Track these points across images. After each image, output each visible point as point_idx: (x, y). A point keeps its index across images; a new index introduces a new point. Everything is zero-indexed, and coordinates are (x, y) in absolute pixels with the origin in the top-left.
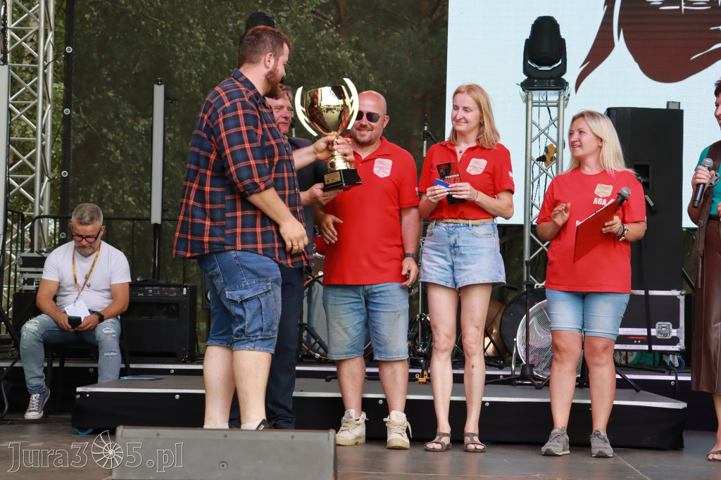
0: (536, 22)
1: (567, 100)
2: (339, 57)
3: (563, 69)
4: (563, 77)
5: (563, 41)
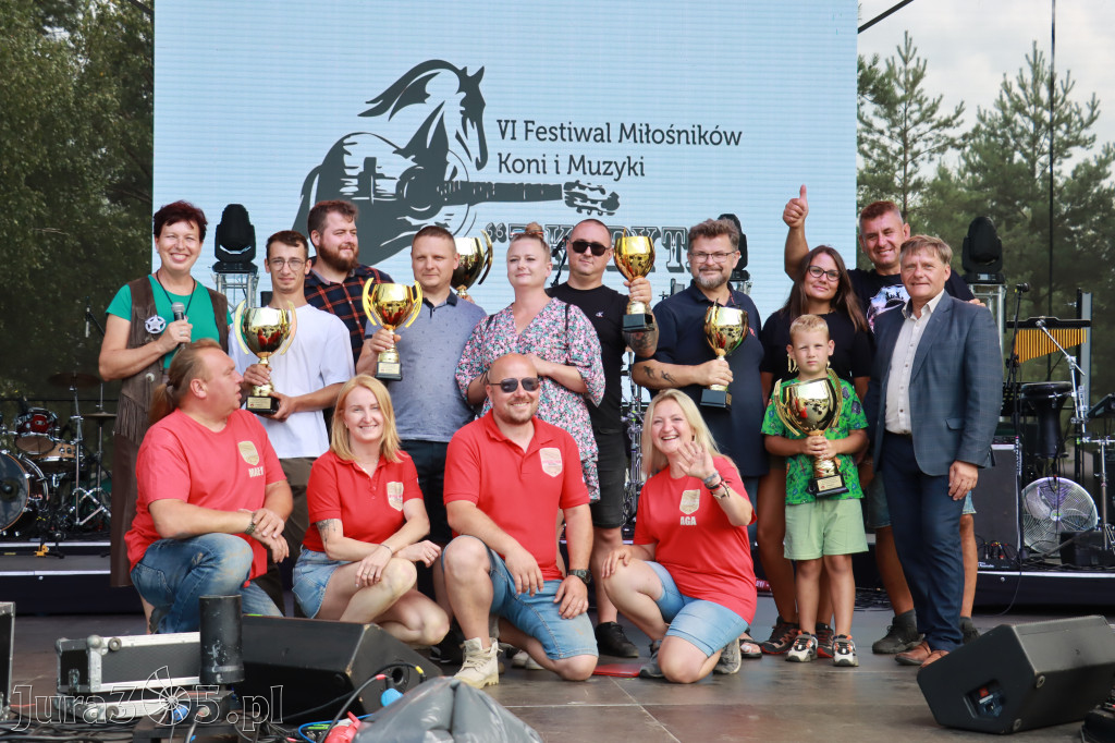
0: (226, 209)
1: (257, 282)
2: (130, 235)
3: (252, 254)
4: (254, 262)
5: (252, 227)
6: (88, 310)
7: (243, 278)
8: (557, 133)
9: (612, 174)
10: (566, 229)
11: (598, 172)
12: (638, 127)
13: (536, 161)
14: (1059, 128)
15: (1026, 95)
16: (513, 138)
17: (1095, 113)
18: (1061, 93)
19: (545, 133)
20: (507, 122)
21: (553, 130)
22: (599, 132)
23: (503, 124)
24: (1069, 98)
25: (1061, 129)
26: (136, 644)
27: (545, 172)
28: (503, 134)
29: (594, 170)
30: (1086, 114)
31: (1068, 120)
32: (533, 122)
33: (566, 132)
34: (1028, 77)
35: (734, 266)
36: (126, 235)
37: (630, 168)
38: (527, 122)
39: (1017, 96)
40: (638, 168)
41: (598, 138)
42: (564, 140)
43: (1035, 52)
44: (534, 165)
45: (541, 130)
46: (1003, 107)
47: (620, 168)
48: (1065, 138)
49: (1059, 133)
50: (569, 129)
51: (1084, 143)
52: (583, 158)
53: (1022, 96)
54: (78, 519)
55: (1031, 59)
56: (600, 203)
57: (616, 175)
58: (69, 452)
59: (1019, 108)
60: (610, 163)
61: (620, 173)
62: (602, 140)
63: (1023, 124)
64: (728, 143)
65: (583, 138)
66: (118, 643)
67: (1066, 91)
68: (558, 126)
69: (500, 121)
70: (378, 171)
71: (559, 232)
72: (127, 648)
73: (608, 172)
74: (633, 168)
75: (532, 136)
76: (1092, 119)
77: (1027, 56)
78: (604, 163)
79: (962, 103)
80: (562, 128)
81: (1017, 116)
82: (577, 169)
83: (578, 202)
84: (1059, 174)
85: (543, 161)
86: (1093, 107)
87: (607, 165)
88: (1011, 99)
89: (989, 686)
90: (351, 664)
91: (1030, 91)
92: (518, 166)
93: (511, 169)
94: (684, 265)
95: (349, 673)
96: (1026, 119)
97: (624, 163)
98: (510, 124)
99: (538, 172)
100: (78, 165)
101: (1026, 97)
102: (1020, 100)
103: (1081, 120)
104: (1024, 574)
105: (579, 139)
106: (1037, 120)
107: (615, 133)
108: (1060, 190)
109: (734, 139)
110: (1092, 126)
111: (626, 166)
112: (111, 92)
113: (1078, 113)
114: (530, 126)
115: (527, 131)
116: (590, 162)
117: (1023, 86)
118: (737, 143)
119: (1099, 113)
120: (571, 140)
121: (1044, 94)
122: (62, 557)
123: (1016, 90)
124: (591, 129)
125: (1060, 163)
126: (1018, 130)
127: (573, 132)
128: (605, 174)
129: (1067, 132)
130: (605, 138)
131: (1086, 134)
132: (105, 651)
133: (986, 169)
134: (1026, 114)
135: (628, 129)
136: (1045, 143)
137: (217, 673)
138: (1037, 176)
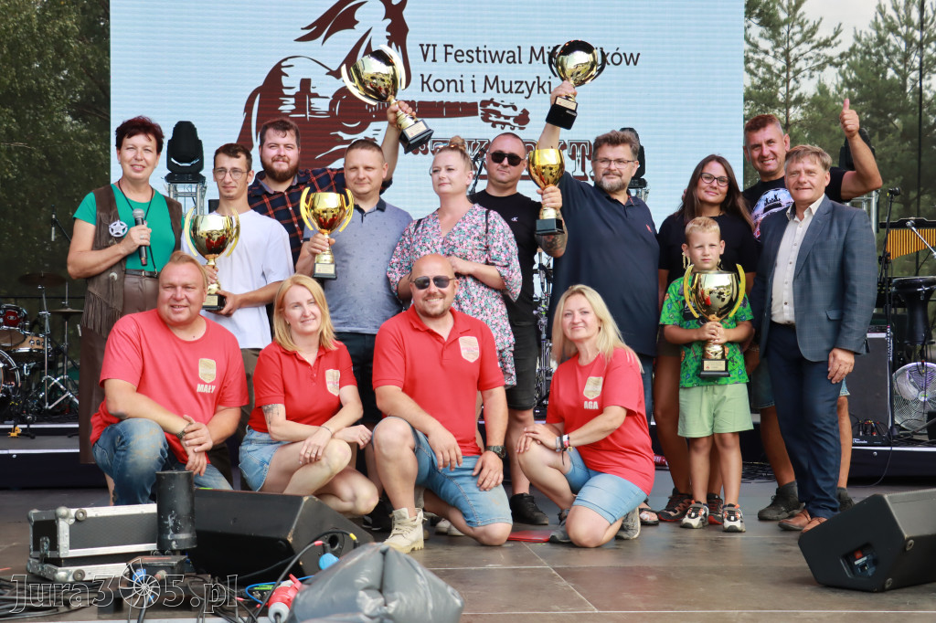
0: (176, 125)
1: (205, 191)
2: (90, 149)
3: (200, 166)
4: (201, 173)
5: (200, 142)
6: (54, 216)
7: (193, 188)
8: (474, 55)
9: (523, 92)
10: (482, 143)
11: (511, 90)
12: (546, 50)
13: (455, 81)
14: (928, 46)
15: (898, 16)
16: (434, 61)
18: (930, 14)
19: (463, 55)
20: (428, 46)
21: (470, 53)
22: (511, 54)
23: (425, 48)
25: (930, 47)
26: (100, 515)
27: (462, 91)
28: (425, 57)
29: (507, 88)
32: (452, 46)
33: (481, 55)
35: (633, 174)
36: (86, 149)
37: (539, 87)
38: (446, 46)
39: (891, 18)
40: (546, 87)
41: (511, 60)
42: (480, 62)
44: (452, 84)
45: (459, 53)
46: (878, 28)
47: (530, 88)
49: (929, 51)
50: (485, 52)
52: (496, 78)
53: (895, 18)
54: (47, 404)
56: (512, 119)
57: (527, 93)
58: (38, 344)
59: (892, 29)
60: (522, 82)
61: (530, 92)
62: (514, 61)
63: (895, 43)
64: (628, 64)
65: (497, 60)
66: (84, 513)
68: (474, 49)
69: (422, 45)
70: (313, 91)
71: (475, 145)
72: (92, 518)
73: (520, 90)
74: (542, 87)
75: (451, 58)
78: (516, 82)
79: (840, 25)
80: (478, 51)
81: (891, 36)
82: (491, 88)
83: (493, 118)
84: (928, 88)
85: (461, 81)
87: (518, 84)
88: (885, 20)
89: (864, 549)
90: (292, 531)
91: (902, 12)
92: (439, 86)
93: (432, 88)
94: (588, 175)
95: (290, 540)
96: (899, 38)
97: (534, 82)
98: (431, 48)
99: (457, 91)
100: (42, 85)
101: (899, 18)
102: (893, 21)
104: (894, 449)
105: (493, 61)
106: (909, 40)
107: (526, 55)
108: (929, 103)
109: (633, 59)
111: (536, 86)
112: (71, 19)
114: (449, 49)
115: (446, 54)
116: (503, 82)
117: (896, 9)
118: (635, 64)
120: (486, 62)
121: (915, 16)
122: (33, 438)
123: (890, 12)
124: (504, 52)
125: (929, 78)
126: (891, 49)
127: (488, 55)
128: (516, 92)
130: (517, 60)
132: (73, 521)
133: (861, 85)
134: (899, 34)
135: (537, 51)
136: (915, 59)
137: (172, 540)
138: (908, 90)
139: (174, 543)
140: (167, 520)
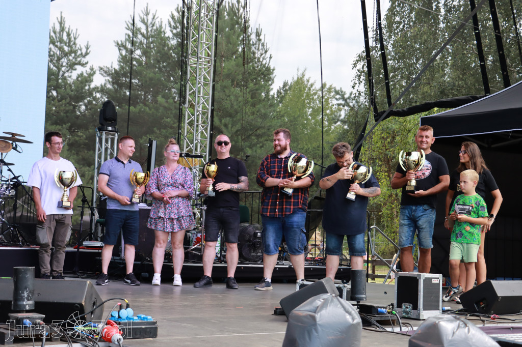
14: (70, 55)
17: (88, 51)
18: (73, 39)
24: (77, 42)
25: (72, 56)
30: (84, 51)
31: (75, 52)
34: (58, 28)
39: (52, 36)
43: (61, 17)
48: (74, 60)
49: (71, 58)
51: (83, 65)
55: (60, 20)
59: (52, 42)
63: (55, 51)
67: (75, 39)
76: (87, 54)
77: (57, 18)
81: (52, 46)
84: (70, 77)
86: (87, 48)
90: (84, 299)
91: (58, 35)
95: (83, 304)
96: (56, 49)
101: (56, 38)
102: (54, 39)
103: (82, 54)
106: (61, 49)
108: (70, 86)
110: (87, 57)
113: (81, 50)
117: (55, 32)
119: (90, 51)
121: (65, 37)
125: (71, 72)
126: (52, 53)
129: (75, 58)
131: (84, 60)
134: (56, 46)
136: (64, 61)
137: (26, 305)
138: (60, 77)
139: (27, 306)
140: (24, 293)
